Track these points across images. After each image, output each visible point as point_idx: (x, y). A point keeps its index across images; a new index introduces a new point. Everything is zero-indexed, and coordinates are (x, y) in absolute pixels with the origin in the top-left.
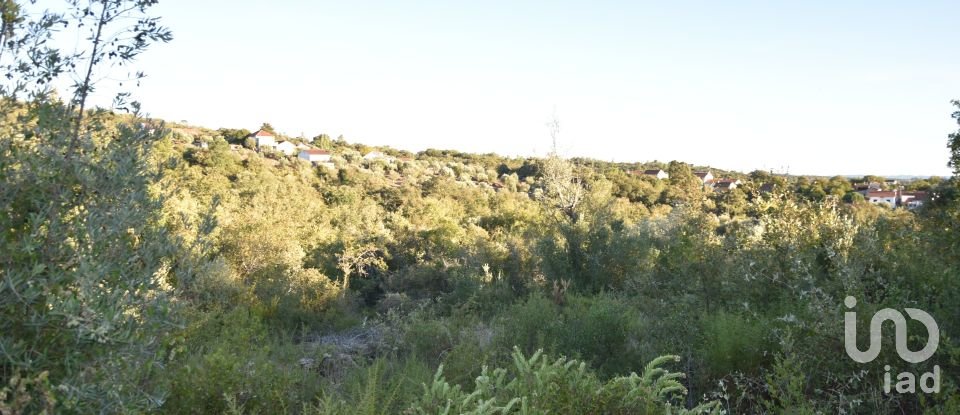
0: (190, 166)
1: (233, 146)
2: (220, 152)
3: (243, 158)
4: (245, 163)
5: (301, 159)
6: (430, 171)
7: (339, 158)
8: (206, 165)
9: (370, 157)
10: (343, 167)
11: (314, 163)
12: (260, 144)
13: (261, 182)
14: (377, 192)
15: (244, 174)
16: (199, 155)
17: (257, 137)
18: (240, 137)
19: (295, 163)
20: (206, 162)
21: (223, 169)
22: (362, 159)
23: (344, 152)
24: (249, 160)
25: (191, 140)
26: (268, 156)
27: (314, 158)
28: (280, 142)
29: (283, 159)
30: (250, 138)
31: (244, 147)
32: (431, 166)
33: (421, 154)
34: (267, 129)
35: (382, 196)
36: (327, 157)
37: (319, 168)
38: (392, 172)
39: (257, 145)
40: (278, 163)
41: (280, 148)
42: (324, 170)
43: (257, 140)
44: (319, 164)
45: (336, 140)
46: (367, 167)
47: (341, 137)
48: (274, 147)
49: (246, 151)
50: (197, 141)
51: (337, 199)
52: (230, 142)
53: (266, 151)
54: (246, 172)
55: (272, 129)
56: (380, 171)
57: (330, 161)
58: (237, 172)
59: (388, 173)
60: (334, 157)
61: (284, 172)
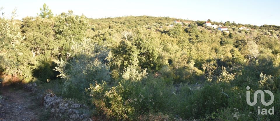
0: (186, 33)
1: (199, 26)
2: (194, 29)
3: (201, 30)
4: (201, 32)
5: (218, 30)
6: (261, 33)
7: (231, 29)
8: (190, 33)
9: (241, 28)
10: (231, 32)
11: (222, 31)
12: (207, 25)
13: (204, 38)
14: (239, 41)
15: (200, 35)
16: (189, 30)
17: (206, 23)
18: (201, 24)
19: (217, 31)
20: (190, 32)
21: (195, 34)
22: (238, 30)
23: (233, 27)
24: (203, 31)
25: (188, 25)
26: (209, 29)
27: (222, 29)
28: (213, 25)
29: (213, 30)
30: (204, 24)
31: (202, 27)
32: (262, 31)
33: (261, 26)
34: (209, 21)
35: (241, 42)
36: (227, 29)
37: (224, 33)
38: (248, 33)
39: (206, 26)
40: (211, 31)
41: (213, 26)
42: (225, 33)
43: (206, 24)
44: (224, 31)
45: (232, 23)
46: (239, 32)
47: (234, 22)
48: (211, 26)
49: (203, 28)
50: (189, 25)
51: (226, 43)
52: (198, 25)
53: (208, 28)
54: (201, 35)
55: (210, 21)
56: (244, 33)
57: (228, 30)
58: (199, 34)
59: (246, 34)
60: (229, 29)
61: (213, 34)
